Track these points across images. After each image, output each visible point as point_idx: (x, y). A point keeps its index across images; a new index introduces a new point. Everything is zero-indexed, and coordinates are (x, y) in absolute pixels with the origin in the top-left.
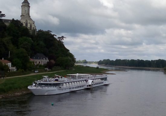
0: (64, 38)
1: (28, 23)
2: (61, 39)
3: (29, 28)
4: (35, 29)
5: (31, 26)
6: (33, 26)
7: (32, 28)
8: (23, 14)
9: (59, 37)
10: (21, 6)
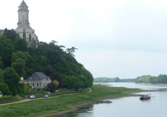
0: (75, 50)
1: (26, 32)
2: (72, 51)
3: (27, 39)
4: (35, 39)
5: (30, 36)
6: (33, 37)
7: (32, 39)
8: (21, 21)
9: (68, 49)
10: (18, 11)
